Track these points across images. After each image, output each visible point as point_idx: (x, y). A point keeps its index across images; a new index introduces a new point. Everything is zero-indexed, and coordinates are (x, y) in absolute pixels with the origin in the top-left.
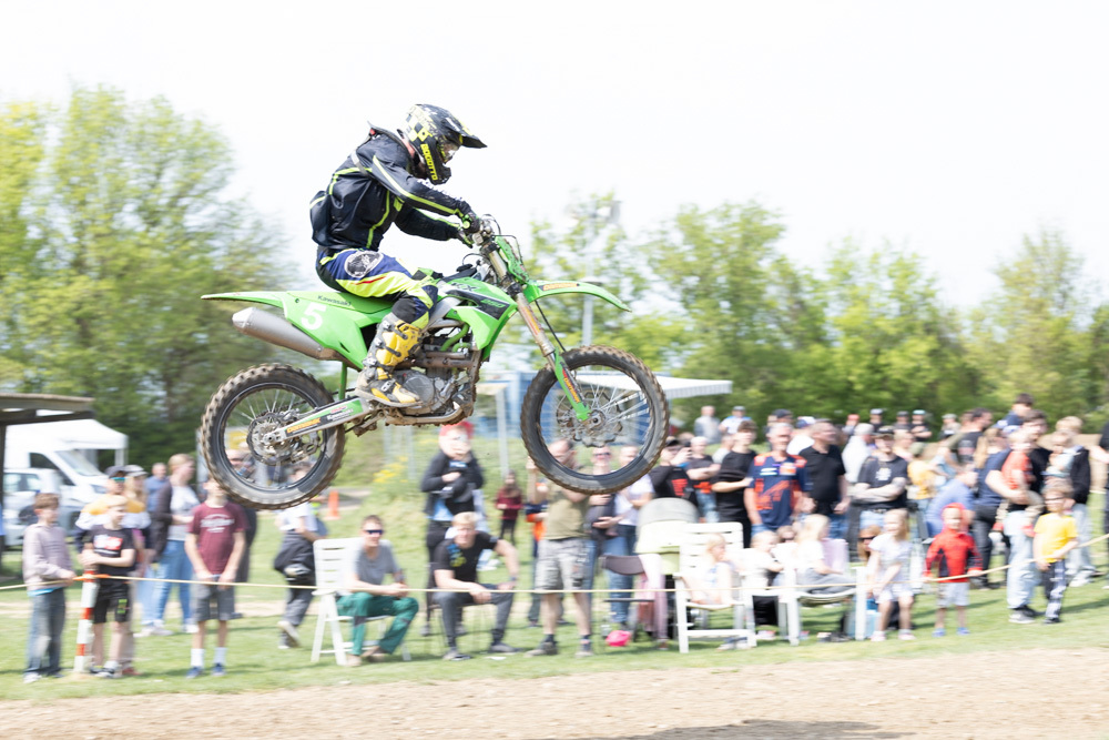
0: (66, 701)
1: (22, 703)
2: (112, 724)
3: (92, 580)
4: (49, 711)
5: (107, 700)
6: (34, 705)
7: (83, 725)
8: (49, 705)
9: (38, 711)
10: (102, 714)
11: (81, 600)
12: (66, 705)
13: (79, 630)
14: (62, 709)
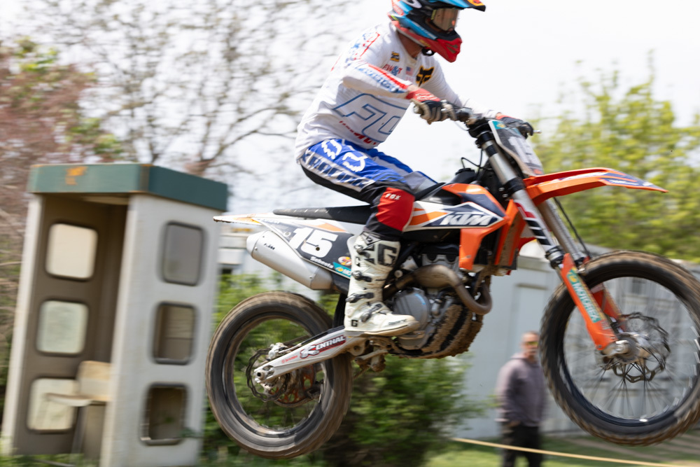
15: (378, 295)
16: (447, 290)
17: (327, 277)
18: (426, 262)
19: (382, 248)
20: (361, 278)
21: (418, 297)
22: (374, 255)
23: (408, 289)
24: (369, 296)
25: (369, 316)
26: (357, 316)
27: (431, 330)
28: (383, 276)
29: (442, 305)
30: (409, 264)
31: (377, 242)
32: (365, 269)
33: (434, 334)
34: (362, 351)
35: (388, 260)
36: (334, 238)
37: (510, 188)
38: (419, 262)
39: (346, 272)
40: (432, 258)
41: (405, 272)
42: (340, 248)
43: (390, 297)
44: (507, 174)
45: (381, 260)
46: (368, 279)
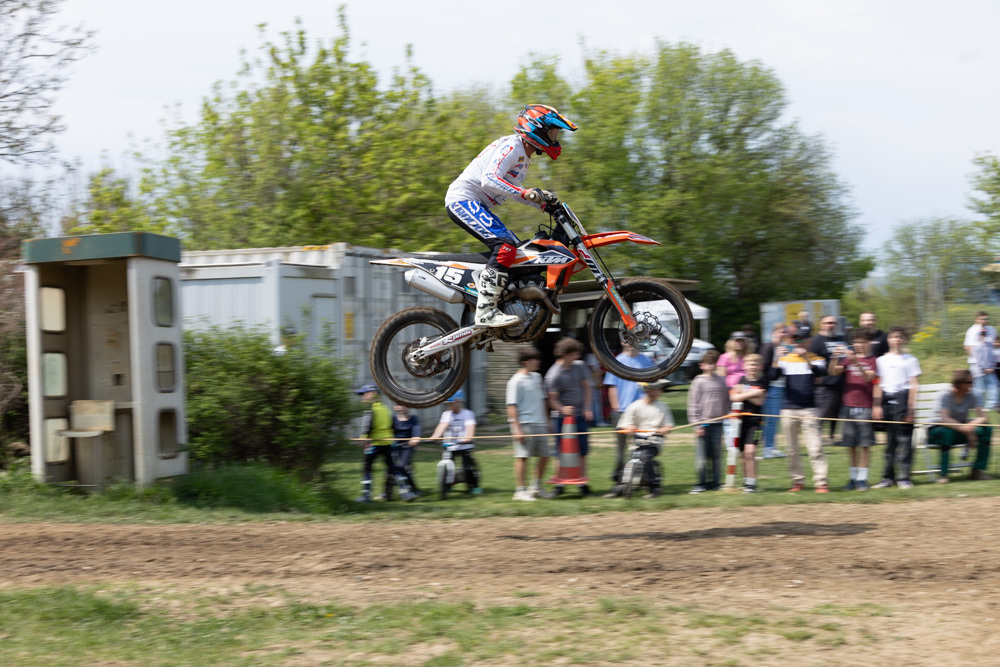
0: (749, 508)
5: (779, 508)
6: (725, 511)
8: (736, 511)
11: (732, 430)
12: (748, 511)
14: (747, 514)
15: (496, 305)
16: (536, 301)
17: (461, 295)
18: (522, 285)
19: (500, 277)
20: (486, 294)
21: (518, 306)
22: (495, 281)
23: (513, 300)
24: (492, 304)
25: (493, 316)
26: (485, 316)
27: (526, 324)
28: (499, 293)
29: (534, 310)
30: (512, 286)
31: (497, 273)
32: (489, 289)
33: (528, 327)
34: (480, 339)
35: (503, 284)
36: (463, 272)
37: (575, 242)
38: (517, 286)
39: (473, 293)
40: (526, 283)
41: (510, 292)
42: (467, 277)
43: (502, 306)
44: (572, 234)
45: (499, 283)
46: (491, 295)
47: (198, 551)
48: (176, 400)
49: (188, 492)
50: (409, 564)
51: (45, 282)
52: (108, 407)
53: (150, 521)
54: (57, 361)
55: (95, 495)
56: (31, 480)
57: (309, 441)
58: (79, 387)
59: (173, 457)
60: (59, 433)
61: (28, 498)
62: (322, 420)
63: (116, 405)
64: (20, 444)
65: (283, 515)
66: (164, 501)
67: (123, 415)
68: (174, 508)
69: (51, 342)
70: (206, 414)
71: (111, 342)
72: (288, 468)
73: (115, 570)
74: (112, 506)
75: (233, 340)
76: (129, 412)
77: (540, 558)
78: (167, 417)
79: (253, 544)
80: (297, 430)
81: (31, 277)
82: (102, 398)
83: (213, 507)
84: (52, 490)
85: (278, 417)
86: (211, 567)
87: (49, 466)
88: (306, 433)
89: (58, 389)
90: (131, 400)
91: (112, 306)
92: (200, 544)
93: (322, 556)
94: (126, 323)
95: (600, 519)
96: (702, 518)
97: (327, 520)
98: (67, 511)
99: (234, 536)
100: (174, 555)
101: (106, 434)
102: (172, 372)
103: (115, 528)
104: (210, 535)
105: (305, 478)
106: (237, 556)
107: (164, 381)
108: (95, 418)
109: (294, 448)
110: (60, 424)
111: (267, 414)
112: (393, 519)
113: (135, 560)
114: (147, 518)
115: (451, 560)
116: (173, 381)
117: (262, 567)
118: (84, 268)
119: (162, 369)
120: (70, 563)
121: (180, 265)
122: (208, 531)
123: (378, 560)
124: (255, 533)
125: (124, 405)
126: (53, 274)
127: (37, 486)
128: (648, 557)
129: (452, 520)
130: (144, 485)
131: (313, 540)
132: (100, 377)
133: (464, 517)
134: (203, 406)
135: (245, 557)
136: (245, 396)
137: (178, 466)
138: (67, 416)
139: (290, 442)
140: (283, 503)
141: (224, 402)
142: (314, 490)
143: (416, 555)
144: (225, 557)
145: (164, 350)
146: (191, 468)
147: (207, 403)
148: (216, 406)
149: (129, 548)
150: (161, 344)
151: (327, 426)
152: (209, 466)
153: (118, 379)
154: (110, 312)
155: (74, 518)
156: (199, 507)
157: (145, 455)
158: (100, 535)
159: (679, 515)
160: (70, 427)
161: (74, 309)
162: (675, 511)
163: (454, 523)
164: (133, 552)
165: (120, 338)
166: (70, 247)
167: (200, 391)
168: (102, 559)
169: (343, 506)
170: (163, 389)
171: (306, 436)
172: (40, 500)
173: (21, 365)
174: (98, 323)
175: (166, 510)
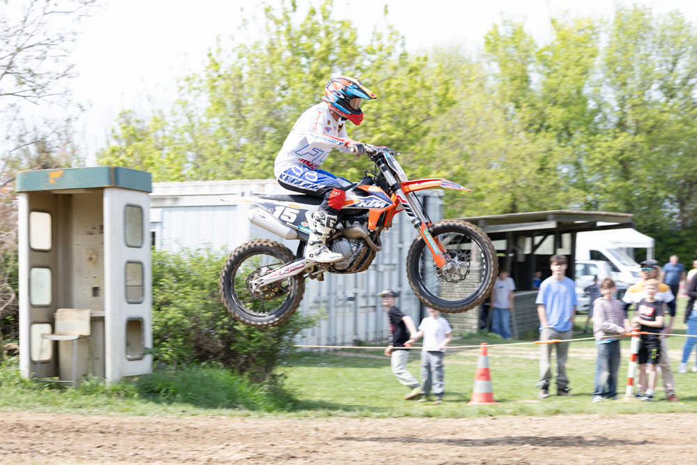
0: (623, 416)
1: (595, 416)
2: (654, 432)
3: (637, 336)
4: (612, 421)
5: (650, 416)
6: (602, 418)
7: (635, 432)
9: (605, 421)
10: (647, 425)
11: (630, 349)
13: (628, 368)
14: (621, 421)
15: (324, 242)
16: (360, 239)
17: (295, 233)
18: (348, 225)
19: (329, 219)
20: (316, 233)
21: (344, 244)
22: (325, 222)
23: (340, 238)
24: (320, 242)
25: (320, 253)
26: (313, 252)
28: (328, 233)
30: (340, 226)
31: (327, 216)
32: (320, 229)
34: (312, 270)
35: (331, 225)
36: (298, 212)
37: (394, 188)
38: (344, 225)
39: (306, 231)
40: (352, 223)
41: (337, 230)
42: (301, 218)
43: (330, 244)
44: (392, 181)
45: (328, 225)
46: (320, 234)
47: (142, 440)
48: (144, 311)
49: (150, 390)
50: (314, 456)
51: (33, 208)
52: (86, 315)
53: (112, 413)
54: (44, 276)
55: (70, 390)
56: (18, 375)
57: (262, 348)
58: (62, 297)
59: (140, 359)
60: (43, 336)
61: (13, 391)
62: (273, 331)
63: (91, 314)
64: (13, 345)
65: (225, 411)
66: (127, 396)
67: (97, 321)
68: (137, 403)
69: (39, 258)
70: (170, 323)
71: (91, 259)
72: (242, 372)
73: (66, 454)
74: (83, 399)
75: (200, 260)
76: (102, 319)
77: (427, 454)
78: (134, 325)
79: (190, 435)
80: (252, 338)
81: (22, 202)
82: (81, 307)
83: (170, 402)
84: (35, 385)
85: (236, 327)
86: (148, 454)
87: (33, 363)
88: (259, 341)
89: (44, 298)
90: (104, 310)
91: (94, 228)
92: (146, 434)
93: (242, 447)
94: (103, 243)
95: (494, 421)
96: (582, 423)
97: (261, 416)
98: (44, 403)
99: (178, 427)
100: (121, 442)
101: (81, 338)
102: (142, 286)
103: (81, 418)
104: (159, 427)
105: (256, 379)
106: (173, 444)
107: (133, 295)
108: (74, 324)
109: (248, 354)
110: (46, 328)
111: (224, 324)
112: (317, 417)
113: (86, 446)
114: (112, 410)
115: (350, 454)
116: (143, 294)
117: (190, 455)
118: (70, 196)
119: (129, 283)
120: (33, 447)
121: (150, 194)
122: (158, 423)
123: (288, 451)
124: (196, 426)
125: (98, 314)
126: (41, 201)
127: (22, 381)
128: (519, 456)
129: (367, 419)
130: (111, 383)
131: (243, 433)
132: (81, 289)
133: (378, 417)
134: (168, 316)
135: (180, 446)
136: (207, 307)
137: (144, 366)
138: (52, 322)
139: (244, 349)
140: (232, 401)
141: (187, 313)
142: (261, 391)
143: (324, 448)
144: (163, 445)
145: (134, 266)
146: (155, 370)
147: (172, 313)
148: (180, 315)
149: (85, 435)
150: (129, 262)
151: (279, 336)
152: (172, 368)
153: (96, 291)
154: (91, 234)
155: (48, 409)
156: (158, 402)
157: (112, 356)
158: (64, 424)
159: (562, 420)
160: (53, 331)
161: (60, 231)
162: (560, 416)
163: (368, 421)
164: (87, 439)
165: (96, 257)
166: (55, 178)
167: (167, 303)
168: (60, 443)
169: (290, 404)
170: (130, 300)
171: (260, 344)
172: (22, 393)
173: (13, 279)
174: (80, 243)
175: (128, 404)
